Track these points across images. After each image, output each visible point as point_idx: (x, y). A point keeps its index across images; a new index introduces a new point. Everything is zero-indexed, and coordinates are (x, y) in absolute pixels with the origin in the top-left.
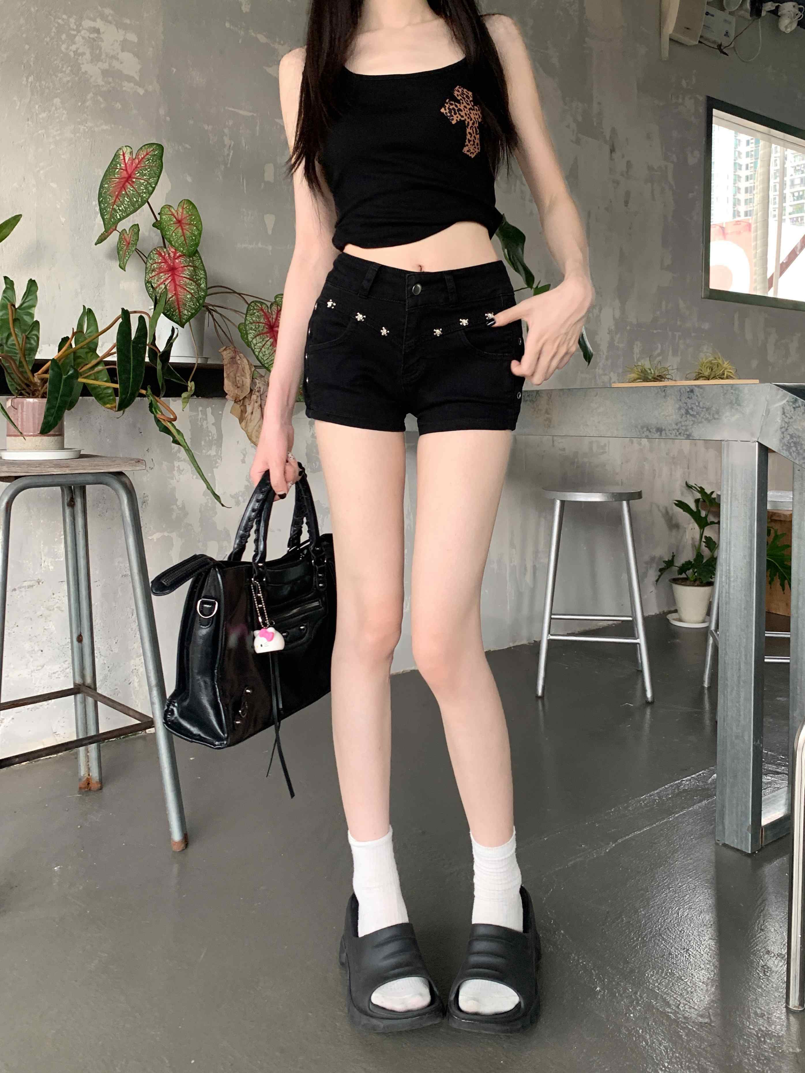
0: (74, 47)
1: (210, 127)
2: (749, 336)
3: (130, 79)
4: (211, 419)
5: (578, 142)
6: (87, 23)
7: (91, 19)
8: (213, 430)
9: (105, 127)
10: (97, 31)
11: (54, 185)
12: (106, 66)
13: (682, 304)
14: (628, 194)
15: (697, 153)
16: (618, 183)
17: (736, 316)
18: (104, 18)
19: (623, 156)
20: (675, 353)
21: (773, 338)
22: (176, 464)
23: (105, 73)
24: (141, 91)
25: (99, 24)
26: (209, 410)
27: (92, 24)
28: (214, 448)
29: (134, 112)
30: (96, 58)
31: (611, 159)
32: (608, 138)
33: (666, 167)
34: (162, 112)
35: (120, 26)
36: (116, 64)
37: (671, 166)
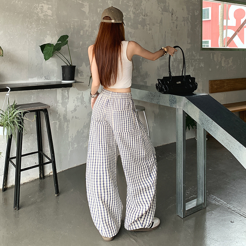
0: (37, 11)
1: (68, 24)
2: (215, 59)
3: (50, 16)
4: (66, 92)
5: (162, 14)
6: (40, 5)
7: (41, 4)
8: (67, 95)
9: (44, 28)
10: (42, 6)
11: (32, 42)
12: (44, 14)
13: (194, 53)
14: (177, 25)
15: (198, 12)
16: (174, 23)
17: (211, 54)
18: (44, 3)
19: (175, 16)
20: (192, 66)
21: (224, 59)
22: (58, 104)
23: (44, 15)
24: (52, 18)
25: (43, 5)
26: (66, 90)
27: (41, 5)
28: (67, 99)
29: (51, 23)
30: (42, 12)
31: (172, 17)
32: (171, 12)
33: (188, 17)
34: (57, 22)
35: (48, 4)
36: (46, 13)
37: (190, 16)
